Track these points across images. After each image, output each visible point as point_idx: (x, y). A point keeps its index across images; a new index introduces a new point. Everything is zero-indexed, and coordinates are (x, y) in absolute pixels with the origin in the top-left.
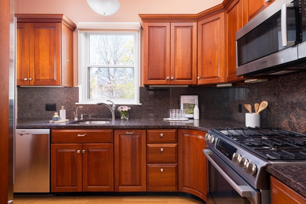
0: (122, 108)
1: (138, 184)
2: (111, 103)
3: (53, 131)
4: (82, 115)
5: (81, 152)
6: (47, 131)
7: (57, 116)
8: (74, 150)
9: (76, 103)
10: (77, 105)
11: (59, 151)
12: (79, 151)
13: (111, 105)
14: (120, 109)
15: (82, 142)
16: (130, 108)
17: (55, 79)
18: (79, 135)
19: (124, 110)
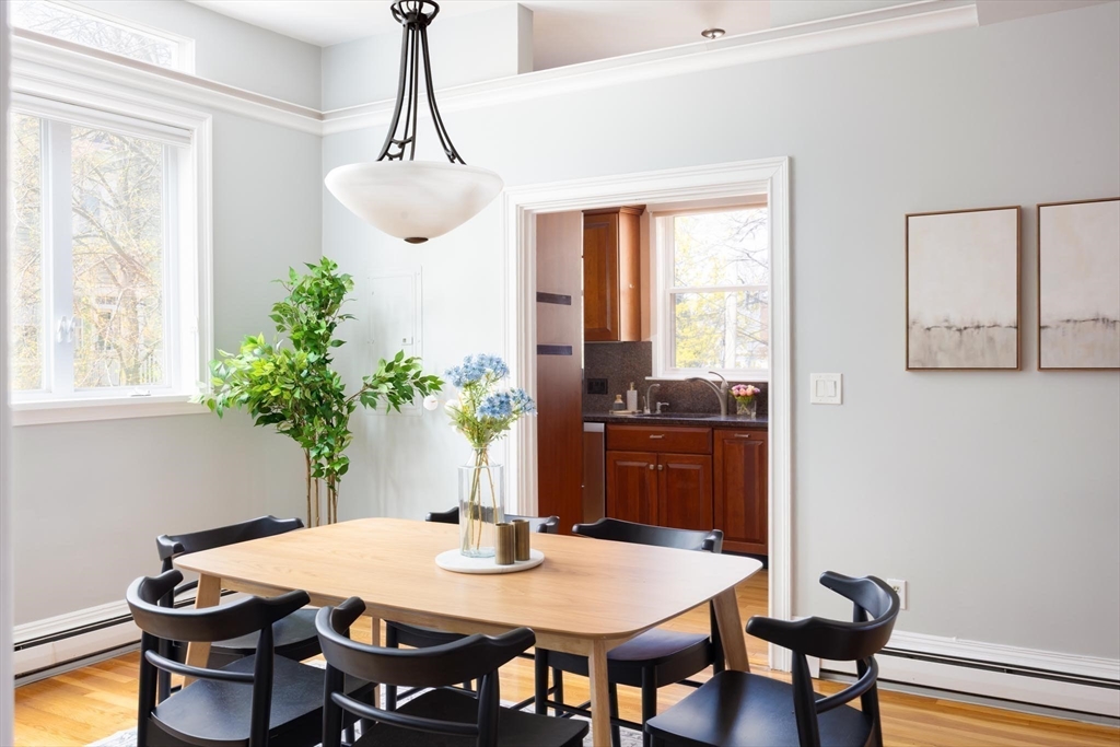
0: (739, 389)
1: (757, 537)
2: (719, 379)
3: (609, 427)
4: (659, 404)
5: (656, 468)
6: (600, 427)
7: (620, 401)
8: (644, 464)
9: (647, 378)
10: (648, 381)
11: (619, 463)
12: (652, 466)
13: (719, 383)
14: (734, 391)
15: (656, 451)
16: (757, 390)
17: (609, 328)
18: (652, 437)
19: (742, 392)
